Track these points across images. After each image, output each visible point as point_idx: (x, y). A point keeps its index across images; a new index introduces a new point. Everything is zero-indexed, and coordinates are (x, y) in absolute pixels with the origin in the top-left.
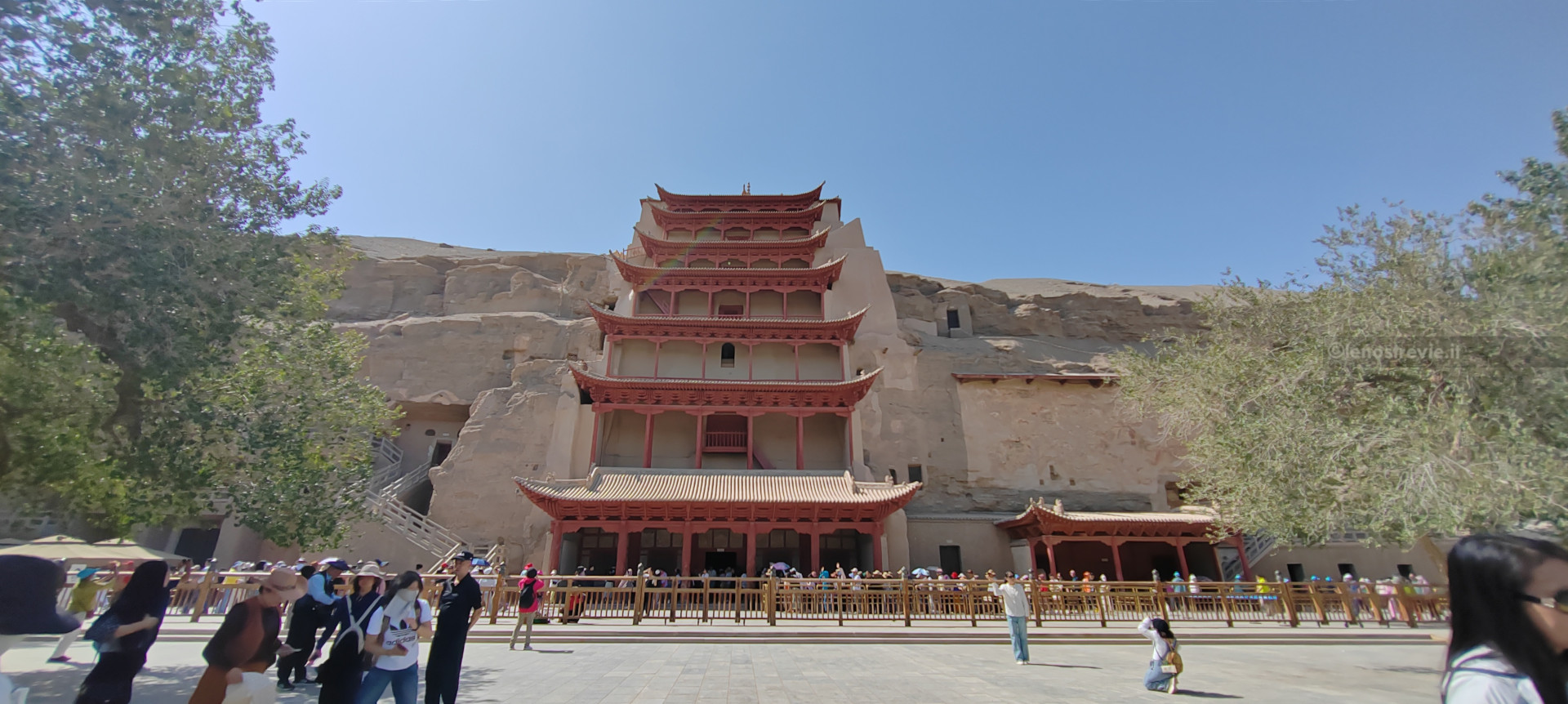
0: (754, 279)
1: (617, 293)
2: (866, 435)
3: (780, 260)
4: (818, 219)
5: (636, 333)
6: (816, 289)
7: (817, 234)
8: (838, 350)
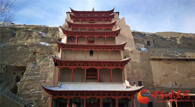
0: (98, 33)
1: (62, 37)
2: (128, 74)
3: (104, 28)
4: (113, 18)
5: (68, 48)
6: (113, 36)
7: (113, 22)
8: (120, 52)
